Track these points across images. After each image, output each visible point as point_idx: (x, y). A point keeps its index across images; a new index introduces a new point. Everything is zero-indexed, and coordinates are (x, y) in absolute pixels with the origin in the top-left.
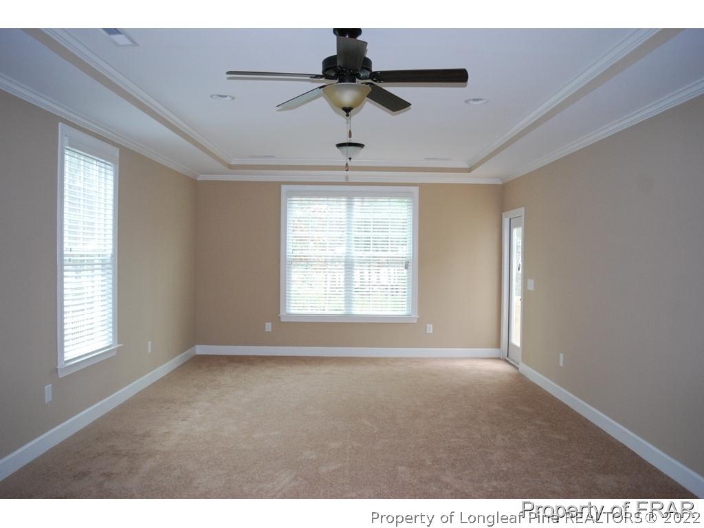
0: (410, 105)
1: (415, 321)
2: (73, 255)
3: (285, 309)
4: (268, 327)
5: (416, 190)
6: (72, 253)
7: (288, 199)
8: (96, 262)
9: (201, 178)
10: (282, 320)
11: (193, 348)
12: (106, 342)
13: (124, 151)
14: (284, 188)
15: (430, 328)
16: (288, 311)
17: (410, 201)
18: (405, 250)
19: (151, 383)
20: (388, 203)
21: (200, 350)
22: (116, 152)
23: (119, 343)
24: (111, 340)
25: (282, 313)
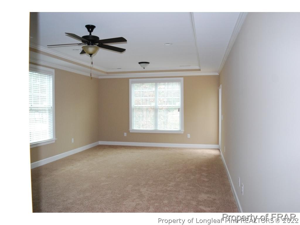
0: (125, 50)
1: (183, 133)
2: (32, 108)
3: (131, 127)
4: (125, 134)
5: (182, 79)
6: (32, 107)
7: (132, 84)
8: (47, 109)
9: (100, 77)
10: (130, 132)
11: (98, 142)
12: (50, 138)
13: (57, 70)
14: (130, 80)
15: (189, 136)
16: (132, 128)
17: (180, 83)
18: (179, 104)
19: (74, 153)
20: (172, 85)
21: (101, 143)
22: (53, 71)
23: (56, 138)
24: (52, 137)
25: (130, 129)
